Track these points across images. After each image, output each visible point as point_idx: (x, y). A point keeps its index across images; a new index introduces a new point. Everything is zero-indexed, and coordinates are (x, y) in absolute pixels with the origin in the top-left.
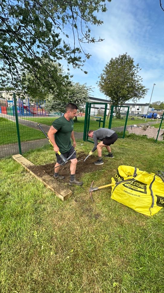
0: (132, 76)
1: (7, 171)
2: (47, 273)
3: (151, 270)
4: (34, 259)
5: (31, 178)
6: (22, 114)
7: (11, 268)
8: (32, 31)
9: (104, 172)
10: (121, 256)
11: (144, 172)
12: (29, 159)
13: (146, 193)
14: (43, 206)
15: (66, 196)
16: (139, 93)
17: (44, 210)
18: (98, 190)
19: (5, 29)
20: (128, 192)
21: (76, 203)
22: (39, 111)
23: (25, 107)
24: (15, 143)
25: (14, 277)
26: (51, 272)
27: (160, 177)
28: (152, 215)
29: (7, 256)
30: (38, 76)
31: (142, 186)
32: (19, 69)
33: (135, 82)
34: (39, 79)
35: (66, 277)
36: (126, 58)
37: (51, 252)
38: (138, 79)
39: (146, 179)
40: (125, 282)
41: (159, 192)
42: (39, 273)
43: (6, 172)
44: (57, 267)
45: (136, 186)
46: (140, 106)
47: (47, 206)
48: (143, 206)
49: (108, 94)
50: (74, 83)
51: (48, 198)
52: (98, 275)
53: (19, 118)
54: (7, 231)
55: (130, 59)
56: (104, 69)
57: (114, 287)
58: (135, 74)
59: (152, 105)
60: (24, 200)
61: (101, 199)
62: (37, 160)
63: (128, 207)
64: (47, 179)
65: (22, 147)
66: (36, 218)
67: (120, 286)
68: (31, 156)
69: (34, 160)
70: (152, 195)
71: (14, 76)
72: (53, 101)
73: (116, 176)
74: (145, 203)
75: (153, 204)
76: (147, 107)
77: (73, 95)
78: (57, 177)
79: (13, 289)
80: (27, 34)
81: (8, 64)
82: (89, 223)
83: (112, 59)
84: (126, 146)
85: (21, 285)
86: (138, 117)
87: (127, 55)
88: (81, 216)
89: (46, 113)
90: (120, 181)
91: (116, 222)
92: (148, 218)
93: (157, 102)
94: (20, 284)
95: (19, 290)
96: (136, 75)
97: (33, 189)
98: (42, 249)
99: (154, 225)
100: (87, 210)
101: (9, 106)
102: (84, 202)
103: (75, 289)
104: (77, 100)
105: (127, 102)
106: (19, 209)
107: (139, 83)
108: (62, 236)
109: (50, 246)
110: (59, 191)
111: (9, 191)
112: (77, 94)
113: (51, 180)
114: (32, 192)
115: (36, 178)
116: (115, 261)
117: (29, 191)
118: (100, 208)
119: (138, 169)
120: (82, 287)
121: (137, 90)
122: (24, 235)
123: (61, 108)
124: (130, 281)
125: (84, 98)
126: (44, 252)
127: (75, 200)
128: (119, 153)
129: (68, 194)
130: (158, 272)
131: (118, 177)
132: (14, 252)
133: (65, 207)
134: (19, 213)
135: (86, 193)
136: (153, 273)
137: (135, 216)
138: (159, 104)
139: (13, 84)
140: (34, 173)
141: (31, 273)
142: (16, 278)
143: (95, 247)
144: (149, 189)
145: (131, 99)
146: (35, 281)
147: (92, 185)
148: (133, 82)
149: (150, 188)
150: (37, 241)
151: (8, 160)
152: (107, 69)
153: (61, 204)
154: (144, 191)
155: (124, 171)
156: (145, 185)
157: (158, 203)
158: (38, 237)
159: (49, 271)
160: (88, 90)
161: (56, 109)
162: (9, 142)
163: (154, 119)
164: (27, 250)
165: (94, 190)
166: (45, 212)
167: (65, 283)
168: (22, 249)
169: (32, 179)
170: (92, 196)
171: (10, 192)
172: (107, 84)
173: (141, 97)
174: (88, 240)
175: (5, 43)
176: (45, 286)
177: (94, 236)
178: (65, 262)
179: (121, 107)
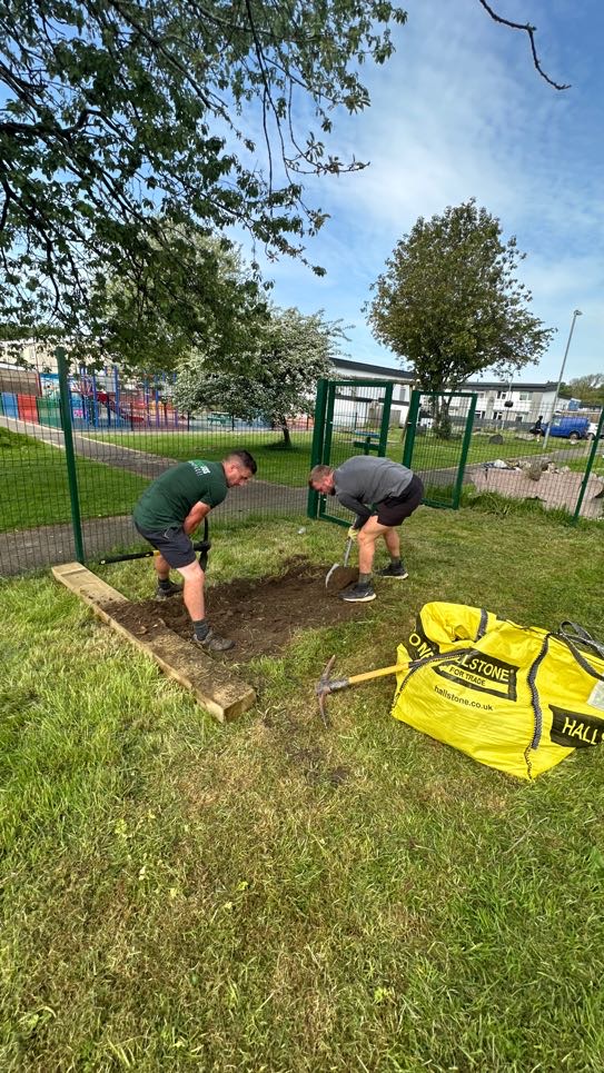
0: (493, 281)
1: (32, 621)
2: (154, 953)
3: (511, 954)
4: (114, 909)
5: (112, 642)
6: (92, 421)
7: (33, 935)
8: (129, 129)
9: (375, 626)
10: (410, 908)
11: (508, 625)
12: (109, 578)
13: (513, 696)
14: (150, 739)
15: (231, 707)
16: (521, 345)
17: (155, 750)
18: (350, 686)
19: (33, 124)
20: (451, 692)
21: (267, 729)
22: (153, 412)
23: (105, 398)
24: (61, 524)
25: (44, 964)
26: (166, 951)
27: (565, 641)
28: (534, 773)
29: (21, 897)
30: (151, 284)
31: (502, 674)
32: (82, 263)
33: (505, 303)
34: (154, 296)
35: (216, 970)
36: (470, 218)
37: (172, 890)
38: (514, 293)
39: (513, 647)
40: (415, 989)
41: (563, 697)
42: (126, 954)
43: (29, 621)
44: (188, 936)
45: (477, 673)
46: (524, 394)
47: (165, 740)
48: (502, 743)
49: (405, 346)
50: (279, 308)
51: (171, 711)
52: (327, 965)
53: (77, 435)
54: (24, 817)
55: (487, 222)
56: (393, 259)
57: (379, 1004)
58: (503, 277)
59: (570, 387)
60: (87, 716)
61: (359, 719)
62: (137, 582)
63: (451, 748)
64: (171, 649)
65: (86, 540)
66: (125, 777)
67: (398, 1003)
68: (119, 569)
69: (128, 582)
70: (534, 704)
71: (62, 289)
72: (202, 374)
73: (415, 640)
74: (509, 732)
75: (537, 735)
76: (549, 397)
77: (276, 352)
78: (204, 642)
79: (38, 999)
80: (109, 140)
81: (43, 244)
82: (310, 799)
83: (420, 222)
84: (463, 538)
85: (66, 987)
86: (516, 431)
87: (477, 206)
88: (284, 774)
89: (177, 419)
90: (427, 656)
91: (403, 795)
92: (518, 786)
93: (591, 378)
94: (63, 984)
95: (58, 1004)
96: (507, 278)
97: (119, 680)
98: (141, 878)
99: (537, 810)
100: (305, 754)
101: (44, 393)
102: (295, 727)
103: (244, 1007)
104: (288, 371)
105: (473, 378)
106: (67, 748)
107: (518, 307)
108: (212, 838)
109: (171, 871)
110: (210, 687)
111: (36, 686)
112: (290, 348)
113: (182, 651)
114: (117, 692)
115: (130, 645)
116: (390, 921)
117: (104, 688)
118: (350, 749)
119: (492, 617)
120: (271, 1001)
121: (510, 333)
122: (83, 832)
123: (231, 402)
124: (434, 986)
125: (316, 364)
126: (146, 889)
127: (265, 721)
128: (433, 560)
129: (241, 698)
130: (535, 962)
131: (422, 643)
132: (47, 887)
133: (228, 743)
134: (67, 761)
135: (307, 698)
136: (516, 962)
137: (473, 778)
138: (598, 386)
139: (62, 317)
140: (126, 627)
141: (100, 954)
142: (48, 968)
143: (323, 877)
144: (526, 685)
145: (489, 367)
146: (114, 979)
147: (327, 670)
148: (495, 303)
149: (530, 680)
150: (125, 854)
151: (36, 584)
152: (401, 258)
153: (214, 732)
154: (506, 692)
155: (440, 622)
156: (512, 669)
157: (557, 733)
158: (129, 839)
159: (161, 947)
160: (328, 333)
161: (213, 403)
162: (41, 520)
163: (579, 438)
164: (91, 879)
165: (333, 686)
166: (158, 760)
167: (212, 987)
168: (73, 877)
169: (116, 646)
170: (325, 708)
171: (39, 689)
172: (400, 311)
173: (526, 359)
174: (300, 852)
175: (31, 171)
176: (144, 993)
177: (322, 841)
178: (216, 921)
179: (451, 395)
